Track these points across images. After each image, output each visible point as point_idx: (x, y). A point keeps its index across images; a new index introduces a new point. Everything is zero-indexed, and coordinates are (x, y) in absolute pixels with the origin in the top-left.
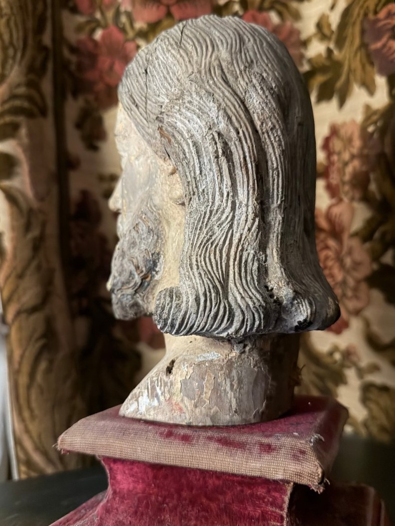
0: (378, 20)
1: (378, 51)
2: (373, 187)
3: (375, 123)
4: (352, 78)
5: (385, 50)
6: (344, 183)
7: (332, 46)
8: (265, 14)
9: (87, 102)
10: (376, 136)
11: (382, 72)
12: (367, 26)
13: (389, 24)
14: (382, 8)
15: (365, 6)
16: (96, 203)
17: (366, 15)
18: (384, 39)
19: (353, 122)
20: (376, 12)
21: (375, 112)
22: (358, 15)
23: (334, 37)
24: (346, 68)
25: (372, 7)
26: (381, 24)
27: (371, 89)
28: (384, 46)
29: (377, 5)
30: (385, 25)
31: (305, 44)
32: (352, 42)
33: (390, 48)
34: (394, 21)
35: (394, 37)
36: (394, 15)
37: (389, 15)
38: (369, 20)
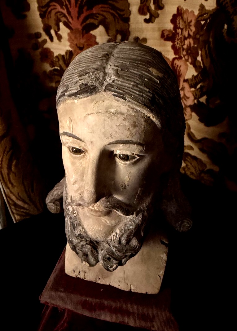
2: (199, 58)
6: (183, 50)
19: (193, 12)
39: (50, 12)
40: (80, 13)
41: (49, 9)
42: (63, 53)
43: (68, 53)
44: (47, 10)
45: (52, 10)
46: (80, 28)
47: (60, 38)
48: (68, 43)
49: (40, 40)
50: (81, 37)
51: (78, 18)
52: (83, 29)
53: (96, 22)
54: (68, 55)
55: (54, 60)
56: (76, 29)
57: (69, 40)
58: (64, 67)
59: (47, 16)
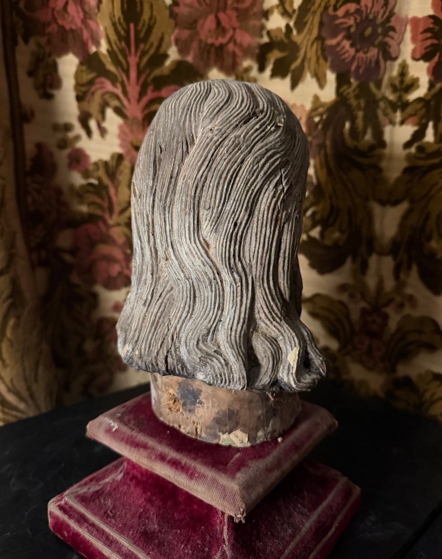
0: (336, 17)
1: (332, 47)
3: (321, 115)
4: (306, 65)
5: (339, 49)
7: (292, 24)
9: (39, 45)
10: (320, 127)
11: (333, 68)
12: (325, 20)
13: (345, 23)
14: (341, 6)
16: (51, 155)
17: (326, 8)
18: (340, 37)
19: (302, 106)
20: (335, 9)
21: (322, 105)
22: (320, 6)
23: (295, 16)
24: (302, 53)
25: (332, 2)
26: (338, 22)
27: (321, 82)
28: (338, 44)
29: (337, 1)
30: (342, 23)
31: (266, 14)
32: (310, 31)
33: (344, 47)
34: (351, 22)
35: (348, 37)
36: (352, 14)
37: (347, 14)
38: (328, 15)
39: (93, 94)
40: (142, 93)
41: (93, 89)
42: (106, 157)
43: (116, 158)
44: (89, 90)
45: (96, 90)
46: (140, 116)
47: (103, 132)
48: (117, 141)
49: (71, 135)
50: (140, 131)
51: (139, 101)
52: (144, 120)
54: (115, 161)
55: (91, 168)
56: (135, 118)
57: (119, 136)
58: (106, 181)
59: (87, 99)
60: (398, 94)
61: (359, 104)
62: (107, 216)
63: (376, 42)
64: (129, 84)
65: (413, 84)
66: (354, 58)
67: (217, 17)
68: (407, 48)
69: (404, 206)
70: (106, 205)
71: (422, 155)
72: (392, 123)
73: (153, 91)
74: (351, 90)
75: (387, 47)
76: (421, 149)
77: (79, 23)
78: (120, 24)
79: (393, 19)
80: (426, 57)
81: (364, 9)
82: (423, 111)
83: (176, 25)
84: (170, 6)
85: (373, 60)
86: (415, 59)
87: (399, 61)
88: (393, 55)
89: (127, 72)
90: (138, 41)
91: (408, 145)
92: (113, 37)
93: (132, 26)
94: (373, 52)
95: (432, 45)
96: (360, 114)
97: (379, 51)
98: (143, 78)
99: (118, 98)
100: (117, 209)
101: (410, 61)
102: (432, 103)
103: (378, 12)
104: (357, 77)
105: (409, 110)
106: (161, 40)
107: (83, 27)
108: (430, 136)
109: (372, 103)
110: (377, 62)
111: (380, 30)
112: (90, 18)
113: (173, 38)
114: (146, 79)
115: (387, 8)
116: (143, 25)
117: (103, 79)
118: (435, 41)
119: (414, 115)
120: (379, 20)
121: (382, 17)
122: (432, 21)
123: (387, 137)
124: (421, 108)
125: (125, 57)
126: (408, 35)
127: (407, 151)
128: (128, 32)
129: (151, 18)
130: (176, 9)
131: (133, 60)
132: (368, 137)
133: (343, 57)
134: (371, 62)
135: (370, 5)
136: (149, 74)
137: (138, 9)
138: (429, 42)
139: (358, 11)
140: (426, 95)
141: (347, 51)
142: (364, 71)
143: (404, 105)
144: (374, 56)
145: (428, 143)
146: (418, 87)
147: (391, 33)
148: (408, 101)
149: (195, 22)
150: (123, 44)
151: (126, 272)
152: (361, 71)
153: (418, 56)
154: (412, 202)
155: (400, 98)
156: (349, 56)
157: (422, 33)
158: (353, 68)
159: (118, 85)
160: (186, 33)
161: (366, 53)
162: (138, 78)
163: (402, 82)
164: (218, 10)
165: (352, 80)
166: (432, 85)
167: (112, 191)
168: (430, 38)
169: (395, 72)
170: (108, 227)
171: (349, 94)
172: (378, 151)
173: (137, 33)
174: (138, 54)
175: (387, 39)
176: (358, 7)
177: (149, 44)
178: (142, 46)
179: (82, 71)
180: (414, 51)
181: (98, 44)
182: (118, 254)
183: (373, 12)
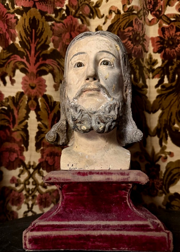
0: (125, 32)
8: (76, 19)
12: (120, 33)
13: (129, 34)
14: (126, 28)
15: (120, 25)
17: (120, 29)
18: (126, 40)
20: (124, 29)
22: (117, 28)
25: (122, 26)
26: (125, 34)
28: (126, 42)
29: (124, 26)
30: (127, 34)
33: (128, 44)
34: (131, 34)
35: (130, 40)
36: (131, 31)
37: (129, 31)
38: (121, 31)
39: (9, 63)
40: (37, 61)
41: (9, 61)
42: (14, 95)
43: (19, 93)
44: (7, 61)
45: (11, 61)
46: (35, 71)
47: (13, 82)
48: (21, 86)
50: (35, 79)
51: (35, 64)
52: (37, 73)
53: (47, 70)
55: (4, 101)
56: (32, 73)
57: (22, 83)
58: (12, 107)
59: (5, 66)
60: (150, 66)
61: (137, 67)
62: (11, 126)
63: (141, 43)
64: (30, 56)
65: (156, 62)
66: (133, 48)
67: (70, 34)
68: (151, 49)
69: (160, 112)
70: (11, 120)
71: (164, 89)
72: (149, 78)
73: (42, 60)
74: (133, 61)
75: (144, 47)
76: (163, 87)
77: (5, 31)
78: (28, 29)
79: (145, 36)
80: (159, 51)
81: (135, 29)
82: (162, 71)
83: (53, 34)
84: (51, 25)
85: (141, 49)
86: (154, 52)
87: (148, 53)
88: (147, 50)
89: (30, 51)
90: (36, 37)
91: (157, 86)
92: (24, 35)
93: (34, 30)
94: (140, 47)
95: (161, 47)
96: (137, 71)
97: (142, 47)
98: (37, 54)
99: (24, 63)
100: (18, 121)
101: (152, 53)
102: (165, 68)
103: (140, 32)
104: (135, 56)
105: (155, 72)
106: (47, 38)
107: (7, 32)
108: (166, 81)
109: (141, 68)
110: (142, 51)
111: (141, 39)
112: (11, 28)
113: (51, 39)
114: (39, 54)
115: (143, 31)
116: (39, 31)
117: (16, 56)
118: (162, 46)
119: (158, 73)
120: (141, 35)
121: (142, 34)
122: (159, 38)
123: (147, 84)
124: (161, 70)
125: (29, 44)
126: (150, 44)
127: (157, 89)
128: (31, 33)
129: (42, 29)
130: (53, 27)
131: (33, 46)
132: (141, 82)
133: (128, 48)
134: (139, 50)
135: (137, 28)
136: (40, 53)
137: (37, 24)
138: (159, 46)
139: (133, 30)
140: (161, 65)
141: (130, 45)
142: (137, 53)
143: (153, 71)
144: (140, 48)
145: (166, 84)
146: (157, 63)
147: (145, 41)
148: (154, 69)
149: (61, 34)
150: (29, 38)
151: (20, 157)
152: (136, 53)
153: (156, 51)
154: (163, 109)
155: (151, 67)
156: (131, 47)
157: (156, 43)
158: (133, 52)
159: (24, 57)
160: (57, 38)
161: (138, 46)
162: (35, 54)
163: (151, 61)
164: (71, 31)
165: (133, 57)
166: (163, 62)
167: (15, 112)
168: (160, 44)
169: (148, 57)
170: (11, 132)
171: (132, 62)
172: (145, 89)
173: (36, 34)
174: (36, 43)
175: (144, 43)
176: (133, 29)
177: (41, 39)
178: (38, 40)
179: (4, 53)
180: (154, 50)
181: (14, 40)
182: (16, 147)
183: (139, 31)
